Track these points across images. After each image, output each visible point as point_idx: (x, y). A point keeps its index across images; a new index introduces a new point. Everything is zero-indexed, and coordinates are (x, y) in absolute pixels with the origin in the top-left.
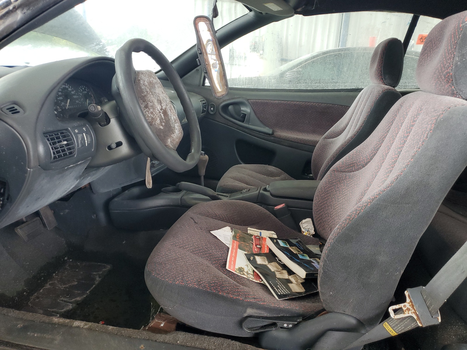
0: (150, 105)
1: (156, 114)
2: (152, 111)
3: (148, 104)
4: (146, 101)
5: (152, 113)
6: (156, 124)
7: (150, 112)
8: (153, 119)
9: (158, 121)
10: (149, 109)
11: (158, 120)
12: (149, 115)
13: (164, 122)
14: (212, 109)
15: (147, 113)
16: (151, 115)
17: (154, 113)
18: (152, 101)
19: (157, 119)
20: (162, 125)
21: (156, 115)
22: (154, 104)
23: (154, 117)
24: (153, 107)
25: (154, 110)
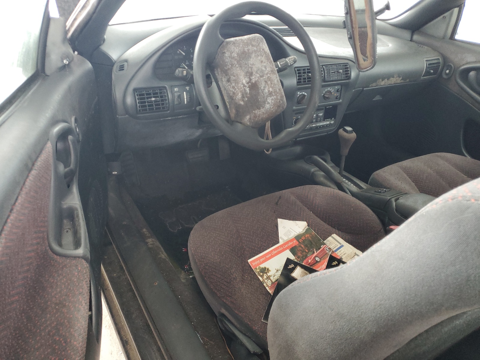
0: (233, 79)
1: (238, 88)
2: (234, 85)
3: (230, 78)
4: (228, 74)
5: (233, 87)
6: (237, 99)
7: (232, 86)
8: (234, 93)
9: (239, 96)
10: (231, 83)
11: (240, 94)
12: (231, 89)
13: (247, 97)
14: (447, 71)
15: (229, 87)
16: (232, 89)
17: (236, 88)
18: (237, 75)
19: (238, 93)
20: (243, 101)
21: (237, 90)
22: (238, 78)
23: (235, 92)
24: (236, 82)
25: (236, 85)
